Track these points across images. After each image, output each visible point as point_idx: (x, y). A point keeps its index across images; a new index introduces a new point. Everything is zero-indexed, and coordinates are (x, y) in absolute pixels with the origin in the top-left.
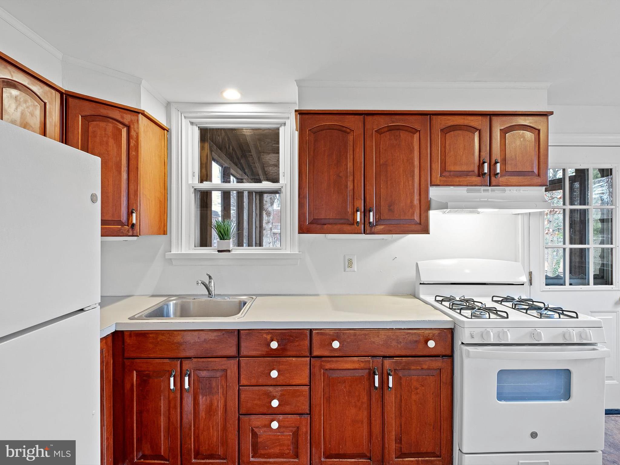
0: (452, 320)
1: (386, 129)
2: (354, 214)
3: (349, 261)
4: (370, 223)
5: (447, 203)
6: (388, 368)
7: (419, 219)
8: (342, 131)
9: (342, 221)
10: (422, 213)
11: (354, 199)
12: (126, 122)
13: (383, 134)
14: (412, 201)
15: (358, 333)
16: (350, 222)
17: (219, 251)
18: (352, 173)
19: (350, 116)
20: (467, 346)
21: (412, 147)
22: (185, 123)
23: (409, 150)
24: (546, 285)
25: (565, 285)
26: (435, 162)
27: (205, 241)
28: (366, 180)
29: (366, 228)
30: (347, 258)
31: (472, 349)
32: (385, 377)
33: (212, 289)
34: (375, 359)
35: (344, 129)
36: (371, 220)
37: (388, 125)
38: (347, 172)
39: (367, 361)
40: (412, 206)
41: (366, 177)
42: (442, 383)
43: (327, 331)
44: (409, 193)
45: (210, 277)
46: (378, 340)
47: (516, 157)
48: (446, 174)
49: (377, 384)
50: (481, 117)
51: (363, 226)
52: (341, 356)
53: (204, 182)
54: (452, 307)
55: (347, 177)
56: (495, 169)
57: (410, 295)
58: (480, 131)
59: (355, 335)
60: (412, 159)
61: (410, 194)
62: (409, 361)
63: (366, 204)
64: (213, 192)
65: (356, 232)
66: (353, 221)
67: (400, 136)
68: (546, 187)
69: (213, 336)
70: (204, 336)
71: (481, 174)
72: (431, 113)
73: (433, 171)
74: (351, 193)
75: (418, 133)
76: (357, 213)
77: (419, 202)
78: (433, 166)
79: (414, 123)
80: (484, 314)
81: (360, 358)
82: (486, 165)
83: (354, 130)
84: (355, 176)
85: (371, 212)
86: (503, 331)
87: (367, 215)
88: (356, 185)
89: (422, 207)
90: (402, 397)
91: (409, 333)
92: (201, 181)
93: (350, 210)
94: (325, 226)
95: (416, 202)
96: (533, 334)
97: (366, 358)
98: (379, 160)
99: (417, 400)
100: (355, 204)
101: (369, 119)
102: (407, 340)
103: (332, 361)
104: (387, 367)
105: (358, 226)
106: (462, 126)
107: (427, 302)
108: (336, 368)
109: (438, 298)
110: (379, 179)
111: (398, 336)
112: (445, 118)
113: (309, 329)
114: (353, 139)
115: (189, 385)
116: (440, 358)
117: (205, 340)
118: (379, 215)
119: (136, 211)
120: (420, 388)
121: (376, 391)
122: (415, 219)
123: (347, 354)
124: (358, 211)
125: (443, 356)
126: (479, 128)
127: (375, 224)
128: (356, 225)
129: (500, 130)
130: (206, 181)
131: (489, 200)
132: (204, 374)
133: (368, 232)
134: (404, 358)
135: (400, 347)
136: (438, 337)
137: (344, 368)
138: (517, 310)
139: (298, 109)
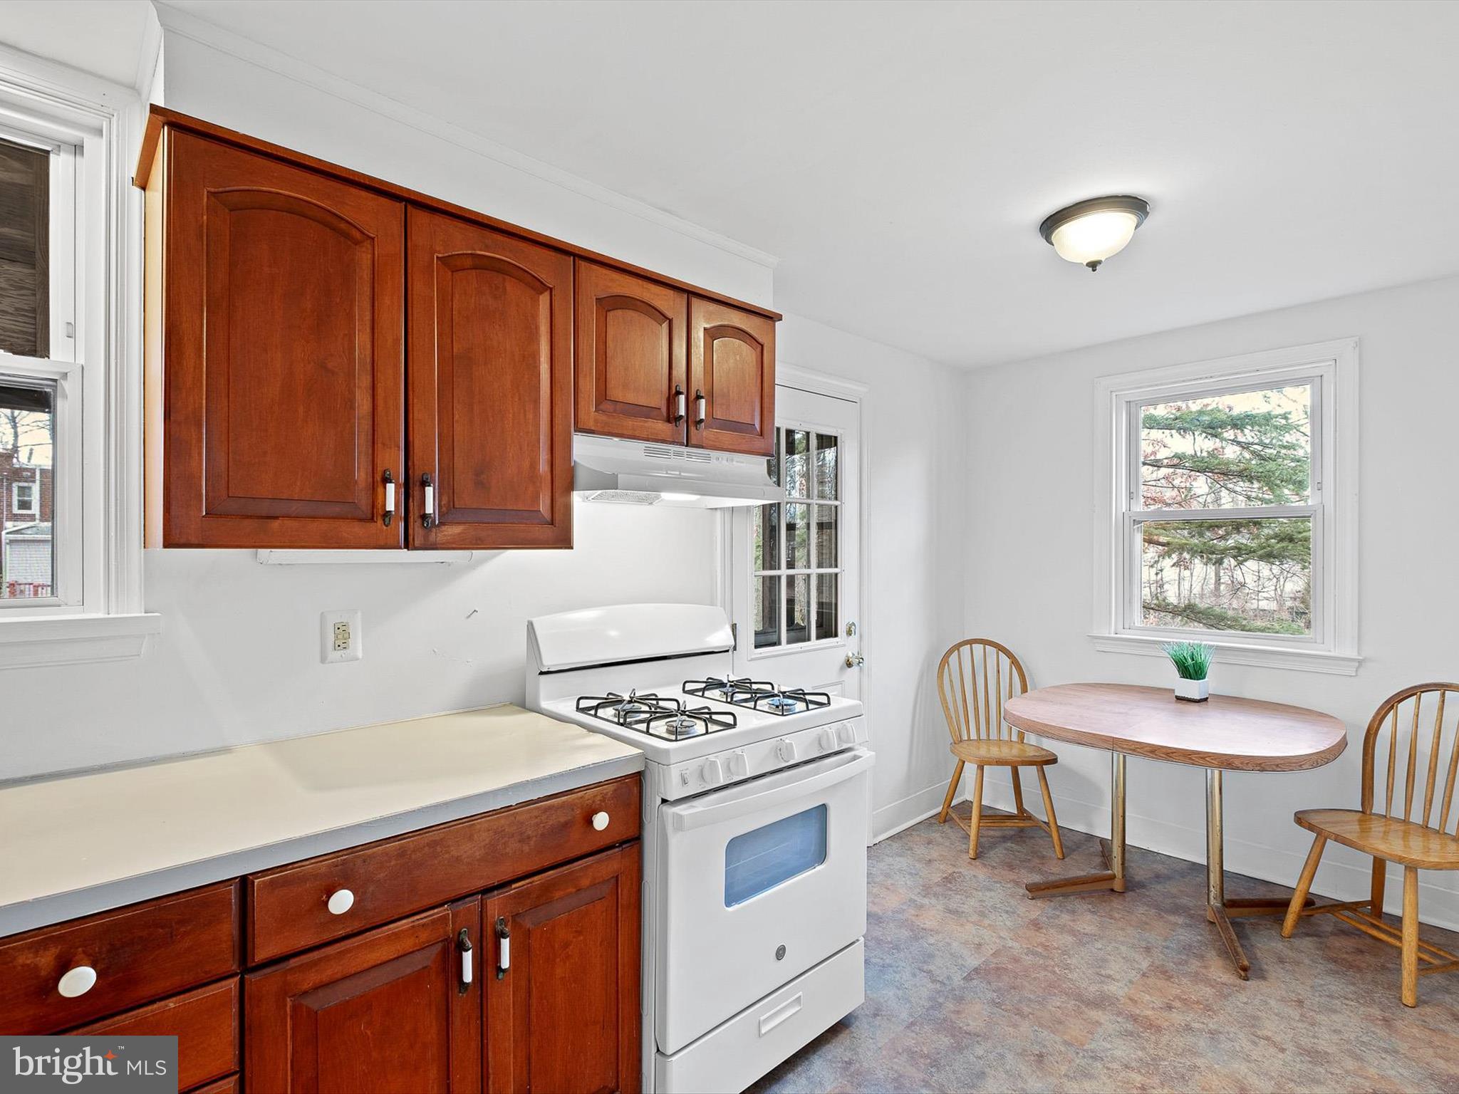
0: (641, 751)
1: (469, 262)
2: (374, 489)
3: (337, 631)
4: (424, 517)
5: (615, 476)
6: (496, 917)
7: (550, 512)
8: (334, 229)
9: (336, 509)
10: (557, 495)
11: (373, 443)
13: (460, 273)
14: (534, 465)
15: (412, 846)
16: (363, 511)
18: (369, 367)
19: (364, 194)
20: (675, 807)
21: (533, 327)
23: (525, 333)
24: (756, 647)
25: (780, 644)
26: (586, 375)
28: (410, 393)
29: (411, 531)
30: (333, 620)
31: (685, 809)
32: (489, 945)
34: (461, 906)
35: (343, 226)
36: (429, 509)
37: (473, 252)
38: (351, 360)
39: (439, 919)
40: (533, 475)
41: (413, 383)
42: (620, 910)
43: (309, 867)
44: (526, 442)
46: (469, 850)
47: (729, 392)
48: (608, 407)
49: (468, 977)
50: (672, 292)
51: (402, 525)
52: (356, 931)
54: (625, 720)
55: (351, 375)
56: (697, 411)
57: (511, 704)
58: (670, 321)
59: (402, 853)
60: (535, 356)
61: (528, 445)
62: (549, 880)
63: (413, 462)
65: (382, 543)
66: (370, 507)
67: (505, 289)
68: (769, 458)
71: (672, 418)
72: (577, 252)
73: (581, 395)
74: (366, 424)
75: (547, 294)
76: (385, 488)
77: (549, 469)
78: (580, 384)
79: (541, 266)
80: (691, 724)
81: (418, 917)
82: (682, 398)
83: (373, 239)
84: (379, 375)
85: (429, 486)
86: (736, 754)
87: (417, 493)
88: (380, 402)
89: (557, 484)
90: (533, 981)
91: (550, 808)
93: (361, 475)
94: (276, 524)
95: (543, 467)
96: (780, 750)
97: (436, 911)
98: (449, 341)
99: (567, 976)
100: (379, 461)
101: (420, 218)
102: (544, 826)
103: (327, 958)
104: (494, 918)
105: (387, 526)
106: (638, 302)
107: (564, 716)
108: (339, 976)
109: (584, 704)
110: (451, 395)
111: (522, 823)
112: (606, 274)
113: (238, 877)
114: (369, 262)
116: (617, 850)
118: (449, 497)
120: (574, 940)
121: (465, 995)
122: (540, 511)
123: (378, 920)
124: (391, 482)
125: (622, 844)
126: (669, 315)
127: (437, 522)
128: (380, 522)
129: (705, 329)
131: (682, 474)
133: (417, 543)
134: (536, 878)
135: (528, 851)
136: (613, 799)
137: (366, 966)
138: (735, 705)
139: (163, 106)
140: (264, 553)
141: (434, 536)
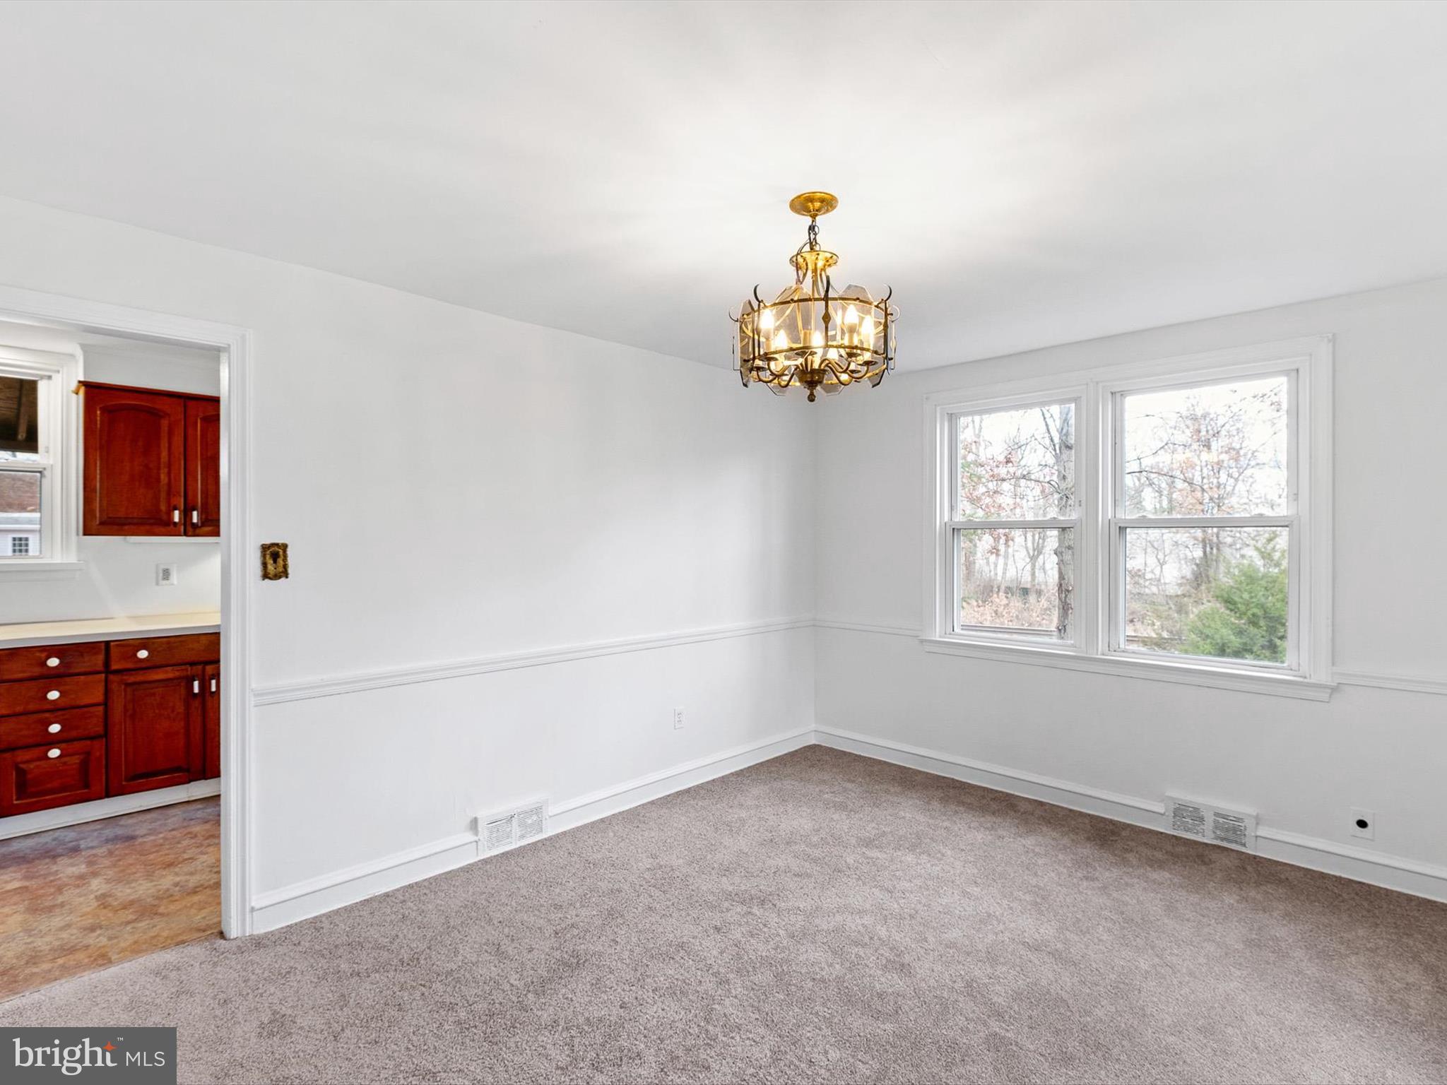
2: (169, 513)
3: (163, 572)
4: (193, 524)
8: (152, 414)
9: (152, 521)
11: (169, 494)
13: (211, 423)
16: (164, 522)
19: (165, 398)
28: (186, 474)
29: (187, 529)
30: (162, 567)
35: (156, 411)
36: (195, 520)
38: (159, 463)
41: (188, 470)
43: (131, 642)
51: (182, 527)
55: (159, 469)
59: (168, 643)
63: (187, 501)
65: (174, 534)
66: (167, 520)
74: (166, 488)
76: (174, 512)
83: (170, 415)
84: (172, 468)
85: (196, 511)
87: (189, 514)
88: (172, 480)
93: (163, 507)
94: (126, 527)
100: (172, 502)
101: (192, 404)
105: (175, 527)
110: (207, 474)
113: (106, 641)
114: (168, 424)
118: (205, 516)
124: (177, 510)
127: (199, 526)
128: (172, 525)
133: (190, 534)
139: (83, 380)
140: (129, 538)
141: (198, 531)
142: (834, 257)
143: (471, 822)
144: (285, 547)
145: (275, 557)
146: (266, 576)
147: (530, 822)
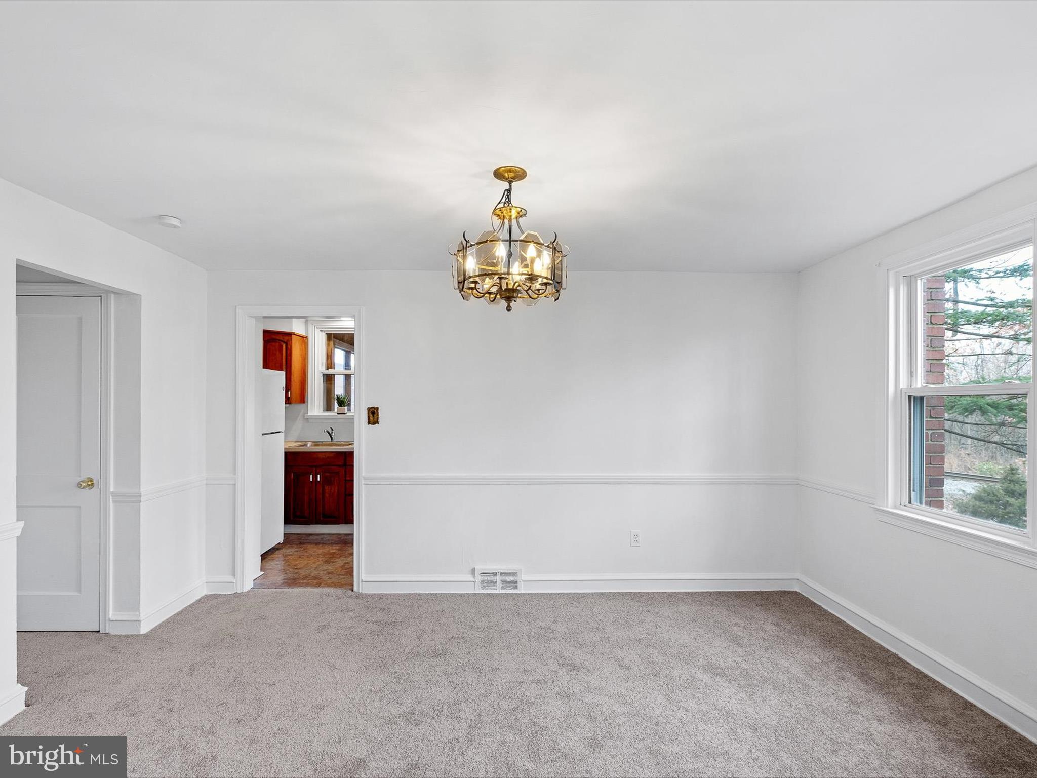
12: (285, 341)
17: (338, 414)
22: (317, 331)
27: (328, 408)
33: (333, 437)
45: (332, 430)
53: (330, 370)
64: (336, 376)
69: (332, 455)
70: (328, 455)
92: (327, 369)
115: (320, 479)
117: (328, 457)
119: (290, 389)
130: (331, 368)
132: (327, 474)
142: (523, 210)
143: (472, 570)
144: (377, 408)
145: (373, 413)
146: (369, 423)
147: (509, 580)
